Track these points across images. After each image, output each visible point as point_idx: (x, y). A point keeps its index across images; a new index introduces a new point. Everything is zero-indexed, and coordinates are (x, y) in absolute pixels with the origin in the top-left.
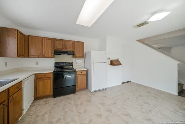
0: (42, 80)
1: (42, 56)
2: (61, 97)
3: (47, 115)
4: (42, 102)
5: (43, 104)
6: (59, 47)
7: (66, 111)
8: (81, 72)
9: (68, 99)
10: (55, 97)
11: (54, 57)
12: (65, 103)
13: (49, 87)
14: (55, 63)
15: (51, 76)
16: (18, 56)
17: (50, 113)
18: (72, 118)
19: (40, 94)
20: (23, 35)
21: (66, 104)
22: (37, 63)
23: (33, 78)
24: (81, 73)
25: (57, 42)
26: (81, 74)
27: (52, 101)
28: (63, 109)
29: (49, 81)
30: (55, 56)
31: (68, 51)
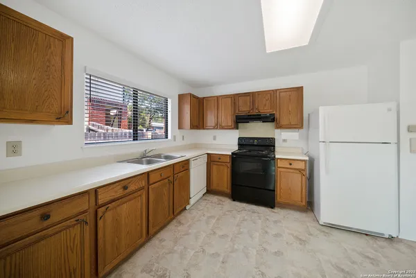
0: (217, 165)
1: (218, 126)
2: (244, 205)
3: (214, 221)
4: (215, 199)
5: (215, 203)
6: (244, 109)
7: (241, 230)
8: (291, 162)
9: (255, 212)
10: (234, 200)
11: (237, 128)
12: (246, 218)
13: (225, 179)
14: (239, 138)
15: (228, 160)
16: (191, 128)
17: (218, 219)
18: (245, 247)
19: (214, 187)
20: (197, 98)
21: (246, 220)
22: (215, 138)
23: (205, 159)
24: (291, 164)
25: (241, 100)
26: (289, 166)
27: (228, 203)
28: (238, 225)
29: (226, 168)
30: (240, 125)
31: (260, 115)
